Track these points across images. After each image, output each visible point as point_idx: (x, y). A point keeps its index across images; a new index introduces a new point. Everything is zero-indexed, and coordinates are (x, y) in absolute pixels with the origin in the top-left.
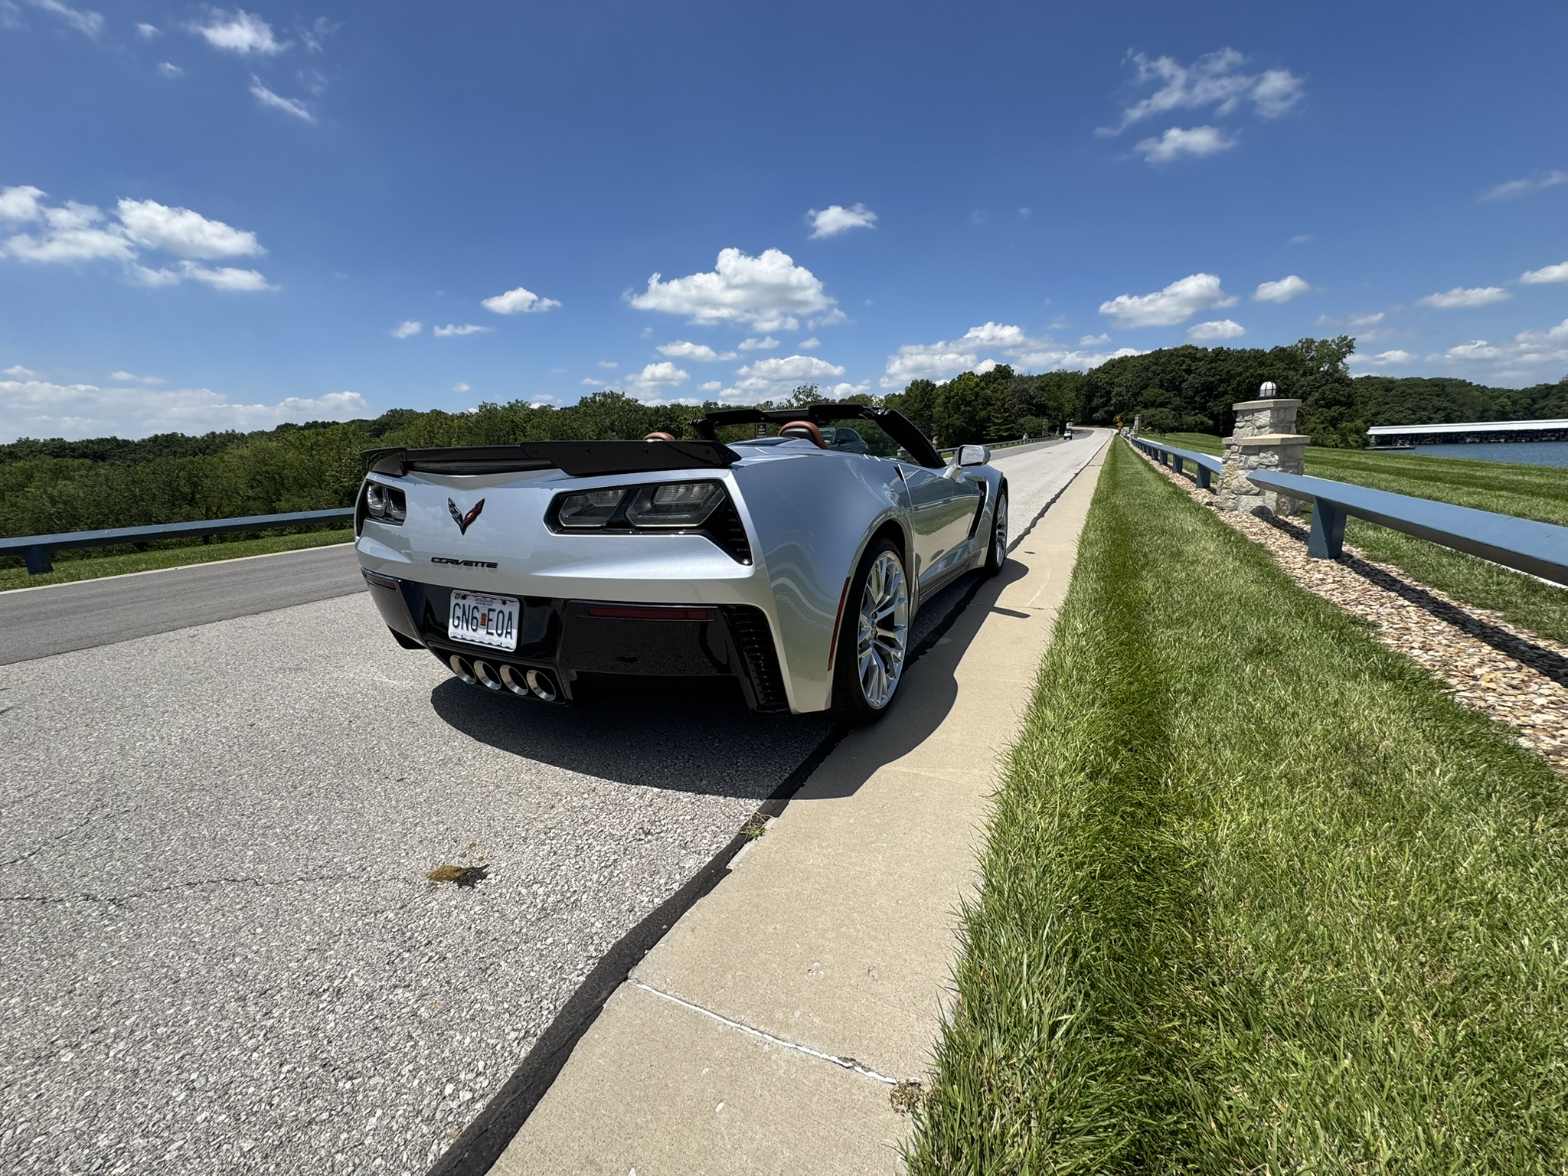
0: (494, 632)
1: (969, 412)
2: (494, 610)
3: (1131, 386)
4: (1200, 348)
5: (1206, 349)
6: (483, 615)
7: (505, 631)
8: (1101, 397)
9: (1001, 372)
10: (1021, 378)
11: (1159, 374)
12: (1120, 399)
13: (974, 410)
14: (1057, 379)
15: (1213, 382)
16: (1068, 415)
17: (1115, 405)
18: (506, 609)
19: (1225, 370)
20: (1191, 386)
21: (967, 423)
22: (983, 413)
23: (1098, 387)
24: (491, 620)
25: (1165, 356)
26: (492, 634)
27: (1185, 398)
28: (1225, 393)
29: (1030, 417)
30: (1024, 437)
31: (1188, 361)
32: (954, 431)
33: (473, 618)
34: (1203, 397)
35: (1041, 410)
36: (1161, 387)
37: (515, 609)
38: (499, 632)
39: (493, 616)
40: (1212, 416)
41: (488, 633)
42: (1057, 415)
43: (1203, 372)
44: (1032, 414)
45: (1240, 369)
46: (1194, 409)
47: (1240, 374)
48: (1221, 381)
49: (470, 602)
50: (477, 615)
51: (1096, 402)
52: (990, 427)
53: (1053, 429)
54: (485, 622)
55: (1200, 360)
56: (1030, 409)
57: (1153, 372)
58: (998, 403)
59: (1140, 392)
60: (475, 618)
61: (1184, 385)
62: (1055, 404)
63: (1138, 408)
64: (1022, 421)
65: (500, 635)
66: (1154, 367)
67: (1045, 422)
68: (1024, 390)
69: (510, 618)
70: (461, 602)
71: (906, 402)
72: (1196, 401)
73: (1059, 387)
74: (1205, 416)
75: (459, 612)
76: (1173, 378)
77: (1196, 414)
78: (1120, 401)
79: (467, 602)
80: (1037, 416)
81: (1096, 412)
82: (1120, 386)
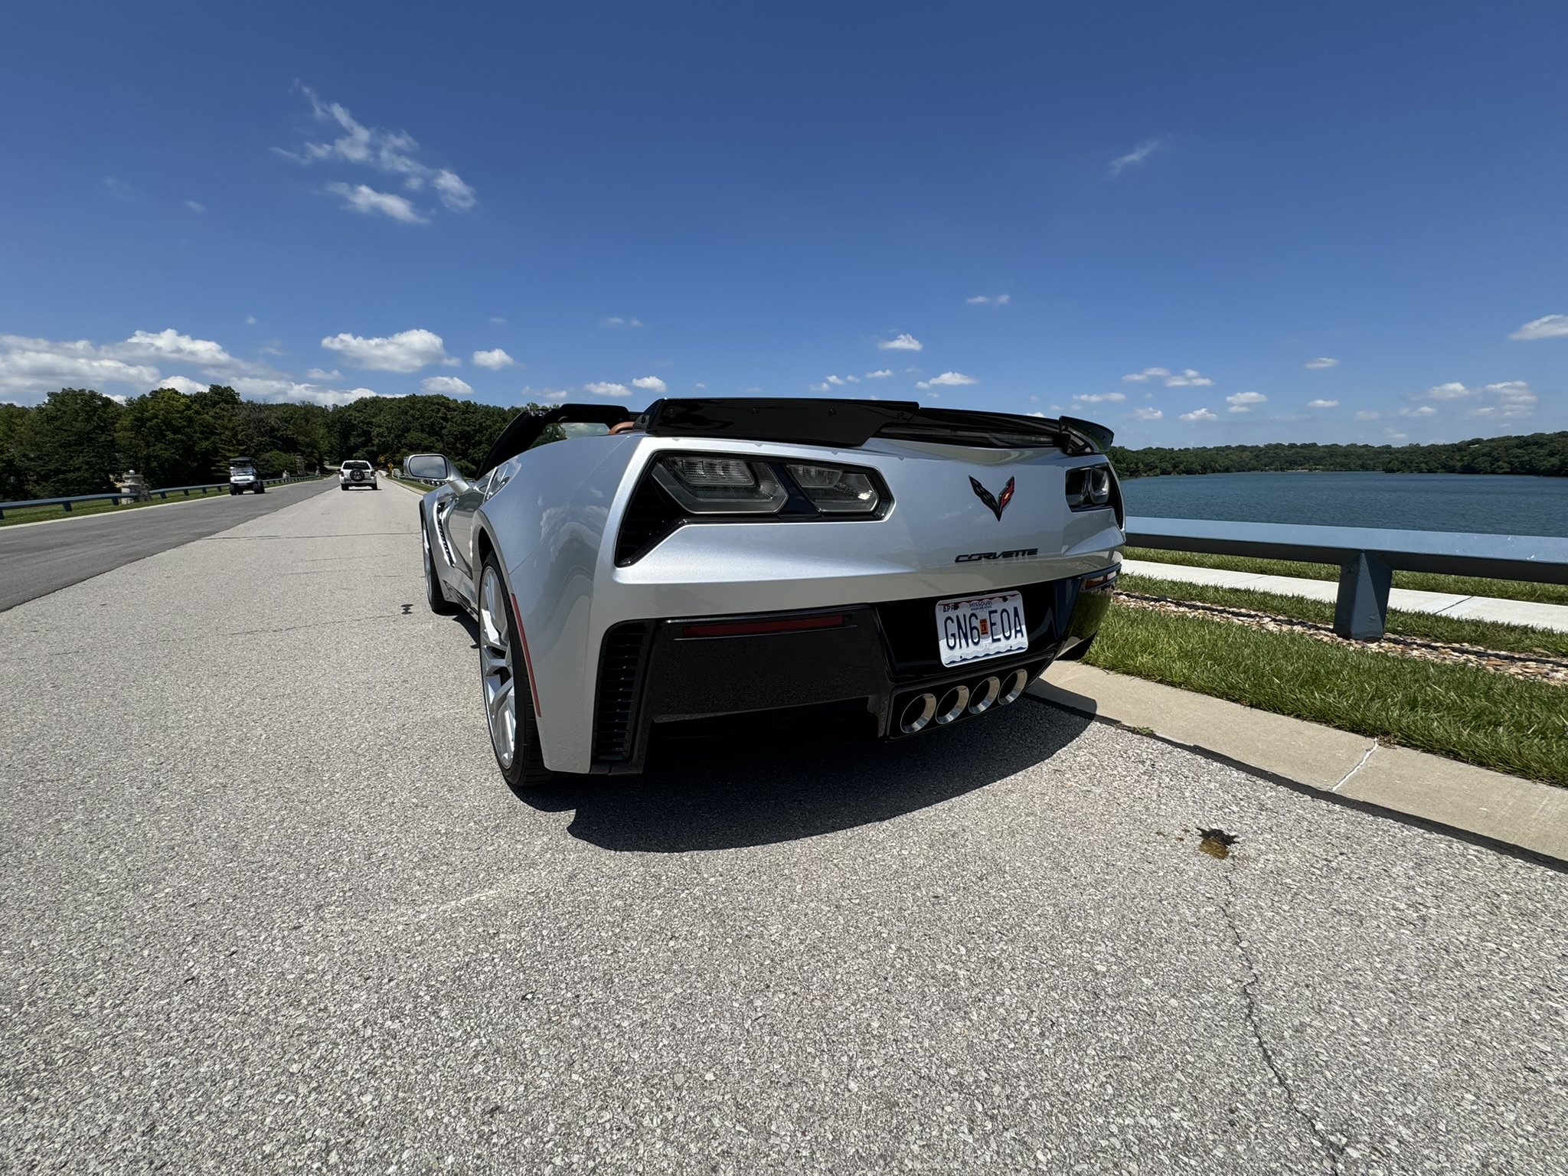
0: (1001, 636)
1: (181, 441)
2: (996, 612)
3: (392, 428)
4: (451, 399)
5: (456, 401)
6: (983, 622)
7: (1013, 631)
8: (359, 436)
9: (220, 394)
10: (253, 407)
11: (418, 419)
12: (383, 439)
13: (190, 438)
14: (303, 412)
15: (469, 432)
16: (325, 453)
17: (379, 446)
18: (1009, 606)
19: (477, 422)
20: (450, 433)
21: (180, 456)
22: (205, 444)
23: (353, 425)
24: (995, 624)
25: (419, 401)
26: (999, 640)
27: (448, 444)
28: (480, 443)
29: (275, 452)
30: (284, 475)
31: (443, 410)
32: (161, 465)
33: (972, 629)
34: (463, 444)
35: (289, 445)
36: (423, 431)
37: (1017, 602)
38: (1007, 634)
39: (996, 618)
40: (474, 462)
41: (994, 641)
42: (312, 452)
43: (459, 422)
44: (278, 449)
45: (489, 423)
46: (457, 454)
47: (490, 427)
48: (476, 432)
49: (965, 611)
50: (976, 623)
51: (353, 441)
52: (219, 461)
53: (310, 467)
54: (985, 629)
55: (455, 410)
56: (274, 444)
57: (413, 416)
58: (227, 433)
59: (402, 435)
60: (976, 628)
61: (444, 431)
62: (308, 440)
63: (403, 450)
64: (267, 456)
65: (1008, 638)
66: (411, 412)
67: (299, 459)
68: (261, 420)
69: (1016, 614)
70: (953, 614)
71: (54, 418)
72: (457, 448)
73: (307, 421)
74: (468, 461)
75: (953, 628)
76: (433, 424)
77: (460, 460)
78: (383, 442)
79: (960, 612)
80: (285, 451)
81: (356, 452)
82: (380, 426)
